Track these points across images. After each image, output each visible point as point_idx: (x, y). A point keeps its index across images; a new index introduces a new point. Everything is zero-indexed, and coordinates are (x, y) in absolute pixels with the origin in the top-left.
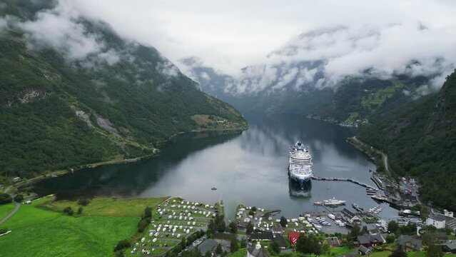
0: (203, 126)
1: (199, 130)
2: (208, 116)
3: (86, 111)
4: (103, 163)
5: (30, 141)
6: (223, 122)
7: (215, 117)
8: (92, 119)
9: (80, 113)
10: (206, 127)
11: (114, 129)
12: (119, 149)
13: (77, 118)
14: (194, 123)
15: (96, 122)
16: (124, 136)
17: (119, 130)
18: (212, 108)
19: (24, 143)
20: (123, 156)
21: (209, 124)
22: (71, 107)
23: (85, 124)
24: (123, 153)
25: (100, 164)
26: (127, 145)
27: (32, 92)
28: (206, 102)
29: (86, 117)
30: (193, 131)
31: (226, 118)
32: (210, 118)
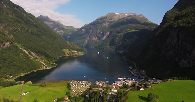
0: (67, 54)
1: (66, 55)
2: (69, 49)
3: (27, 50)
4: (39, 70)
5: (11, 62)
6: (75, 52)
7: (71, 50)
8: (29, 53)
9: (25, 51)
10: (69, 54)
11: (38, 56)
12: (43, 64)
13: (24, 53)
14: (64, 53)
15: (31, 54)
16: (42, 59)
17: (40, 57)
18: (69, 46)
19: (9, 63)
20: (45, 67)
21: (70, 53)
22: (21, 48)
23: (28, 55)
24: (45, 65)
25: (38, 70)
26: (45, 63)
27: (6, 43)
28: (67, 44)
29: (27, 52)
30: (64, 56)
31: (76, 50)
32: (69, 50)
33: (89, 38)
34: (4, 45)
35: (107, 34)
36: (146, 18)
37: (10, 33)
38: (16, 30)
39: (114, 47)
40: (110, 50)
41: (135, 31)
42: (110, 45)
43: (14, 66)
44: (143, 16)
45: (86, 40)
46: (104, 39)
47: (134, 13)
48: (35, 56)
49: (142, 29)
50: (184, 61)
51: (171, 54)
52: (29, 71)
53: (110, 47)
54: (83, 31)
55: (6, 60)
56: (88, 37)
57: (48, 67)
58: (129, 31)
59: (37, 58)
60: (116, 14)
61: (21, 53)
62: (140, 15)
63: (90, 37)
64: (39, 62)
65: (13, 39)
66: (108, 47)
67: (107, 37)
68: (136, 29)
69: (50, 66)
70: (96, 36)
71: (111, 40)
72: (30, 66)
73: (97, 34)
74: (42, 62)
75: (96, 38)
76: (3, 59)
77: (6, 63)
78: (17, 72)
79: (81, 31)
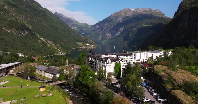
0: (81, 46)
1: (80, 48)
6: (88, 45)
7: (85, 43)
8: (46, 41)
10: (82, 47)
11: (54, 45)
12: (58, 51)
13: (42, 40)
14: (78, 45)
15: (48, 42)
16: (58, 47)
17: (56, 45)
18: (83, 40)
19: (29, 47)
20: (60, 53)
21: (83, 45)
22: (39, 37)
23: (45, 43)
24: (60, 52)
25: (54, 55)
26: (61, 50)
27: (26, 31)
28: (81, 38)
29: (44, 40)
30: (78, 48)
31: (89, 43)
32: (83, 43)
33: (103, 35)
34: (24, 33)
35: (121, 29)
36: (163, 13)
37: (29, 24)
38: (34, 22)
39: (128, 42)
40: (124, 45)
41: (150, 25)
42: (124, 41)
43: (33, 50)
44: (159, 11)
45: (100, 36)
46: (118, 35)
47: (150, 9)
48: (52, 44)
49: (158, 23)
50: (193, 40)
51: (182, 37)
52: (46, 55)
53: (124, 42)
54: (97, 27)
55: (26, 44)
56: (102, 33)
57: (63, 53)
58: (144, 26)
59: (53, 46)
60: (131, 9)
61: (39, 40)
62: (156, 10)
63: (104, 33)
64: (55, 49)
65: (32, 29)
66: (122, 42)
67: (121, 33)
68: (151, 24)
69: (65, 52)
70: (110, 32)
71: (125, 35)
72: (47, 51)
73: (110, 30)
74: (58, 49)
75: (110, 34)
76: (24, 43)
77: (26, 47)
78: (36, 55)
79: (95, 27)
